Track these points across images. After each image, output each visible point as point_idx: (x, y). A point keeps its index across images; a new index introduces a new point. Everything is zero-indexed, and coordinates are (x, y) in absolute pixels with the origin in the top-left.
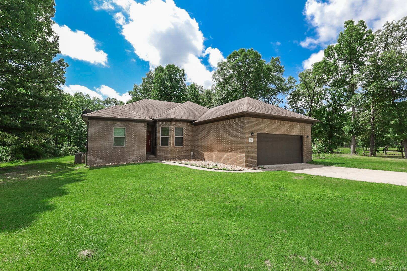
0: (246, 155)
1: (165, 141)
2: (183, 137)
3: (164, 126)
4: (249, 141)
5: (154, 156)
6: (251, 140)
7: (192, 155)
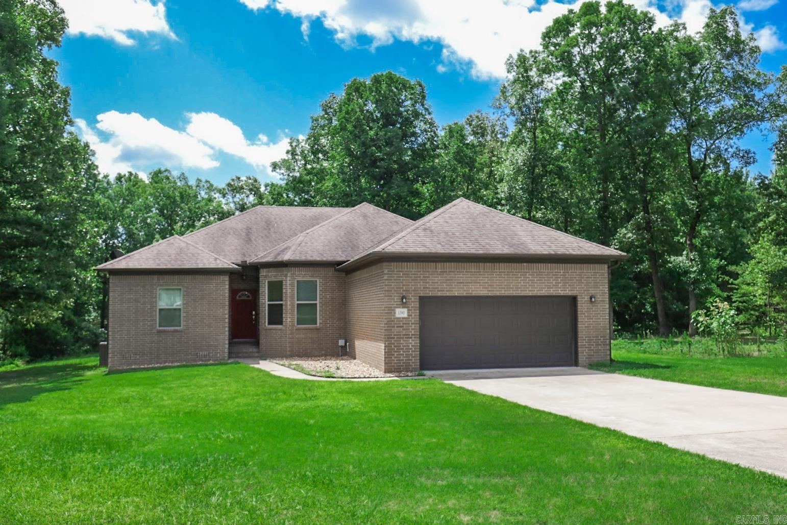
0: (388, 346)
1: (276, 315)
2: (318, 302)
3: (273, 279)
4: (394, 316)
5: (255, 350)
6: (401, 313)
7: (342, 347)
